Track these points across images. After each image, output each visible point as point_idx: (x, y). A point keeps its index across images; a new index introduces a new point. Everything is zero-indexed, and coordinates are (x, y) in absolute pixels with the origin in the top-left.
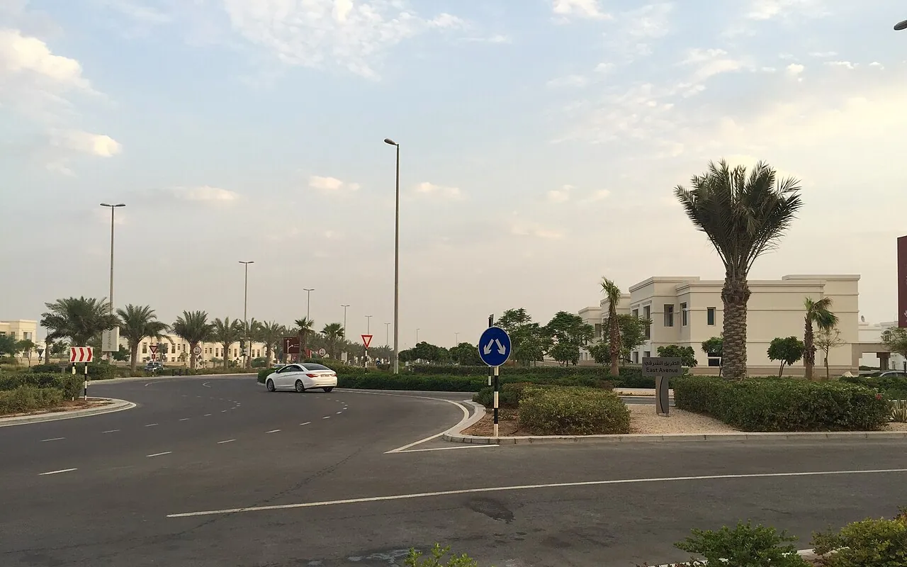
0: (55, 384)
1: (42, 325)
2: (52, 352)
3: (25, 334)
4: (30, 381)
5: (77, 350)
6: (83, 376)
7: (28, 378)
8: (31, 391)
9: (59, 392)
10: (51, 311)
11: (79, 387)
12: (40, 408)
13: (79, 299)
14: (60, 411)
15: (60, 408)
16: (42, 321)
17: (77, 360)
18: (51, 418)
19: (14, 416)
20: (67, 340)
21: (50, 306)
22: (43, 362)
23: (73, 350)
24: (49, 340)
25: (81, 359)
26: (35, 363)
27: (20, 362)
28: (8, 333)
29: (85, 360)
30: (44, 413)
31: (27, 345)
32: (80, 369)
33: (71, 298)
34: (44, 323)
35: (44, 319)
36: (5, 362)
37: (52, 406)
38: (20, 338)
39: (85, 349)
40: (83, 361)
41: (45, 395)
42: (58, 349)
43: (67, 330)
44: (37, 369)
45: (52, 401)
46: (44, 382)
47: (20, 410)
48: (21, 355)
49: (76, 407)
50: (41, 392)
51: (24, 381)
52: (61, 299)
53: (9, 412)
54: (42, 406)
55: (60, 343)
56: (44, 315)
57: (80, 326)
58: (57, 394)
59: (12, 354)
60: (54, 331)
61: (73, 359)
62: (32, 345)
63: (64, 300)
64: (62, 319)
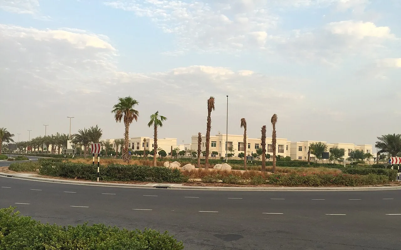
0: (385, 173)
1: (376, 147)
2: (379, 159)
3: (367, 150)
4: (373, 172)
5: (394, 158)
6: (397, 171)
7: (372, 170)
8: (375, 176)
9: (387, 177)
10: (379, 141)
11: (396, 175)
12: (378, 184)
13: (392, 135)
14: (389, 186)
15: (388, 185)
16: (376, 145)
17: (394, 163)
18: (384, 189)
19: (369, 187)
20: (385, 154)
21: (379, 138)
22: (376, 163)
23: (392, 158)
24: (378, 153)
25: (396, 163)
26: (372, 163)
27: (366, 163)
28: (360, 150)
29: (398, 163)
30: (381, 186)
31: (369, 155)
32: (395, 167)
33: (389, 134)
34: (377, 146)
35: (377, 144)
36: (360, 163)
37: (384, 183)
38: (365, 152)
39: (398, 158)
40: (397, 164)
41: (381, 178)
42: (382, 157)
43: (387, 149)
44: (374, 166)
45: (384, 181)
46: (379, 172)
47: (370, 184)
48: (365, 160)
49: (395, 185)
50: (379, 177)
51: (371, 171)
52: (384, 135)
53: (366, 185)
54: (379, 183)
55: (383, 155)
56: (376, 143)
57: (394, 148)
58: (386, 178)
59: (362, 159)
60: (381, 149)
61: (392, 163)
62: (371, 155)
63: (385, 135)
64: (384, 144)
